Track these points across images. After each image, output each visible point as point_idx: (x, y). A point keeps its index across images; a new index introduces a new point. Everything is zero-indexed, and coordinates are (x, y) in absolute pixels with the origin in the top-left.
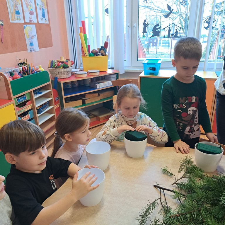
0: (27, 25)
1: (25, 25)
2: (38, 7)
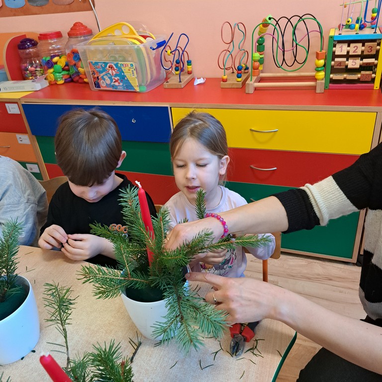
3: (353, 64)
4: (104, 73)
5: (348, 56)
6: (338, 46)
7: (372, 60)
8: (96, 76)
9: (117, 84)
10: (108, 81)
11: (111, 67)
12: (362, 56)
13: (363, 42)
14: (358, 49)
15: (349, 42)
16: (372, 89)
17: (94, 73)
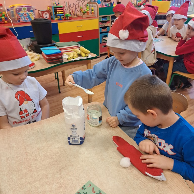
4: (22, 16)
8: (19, 18)
9: (27, 20)
10: (23, 19)
11: (25, 14)
17: (18, 17)
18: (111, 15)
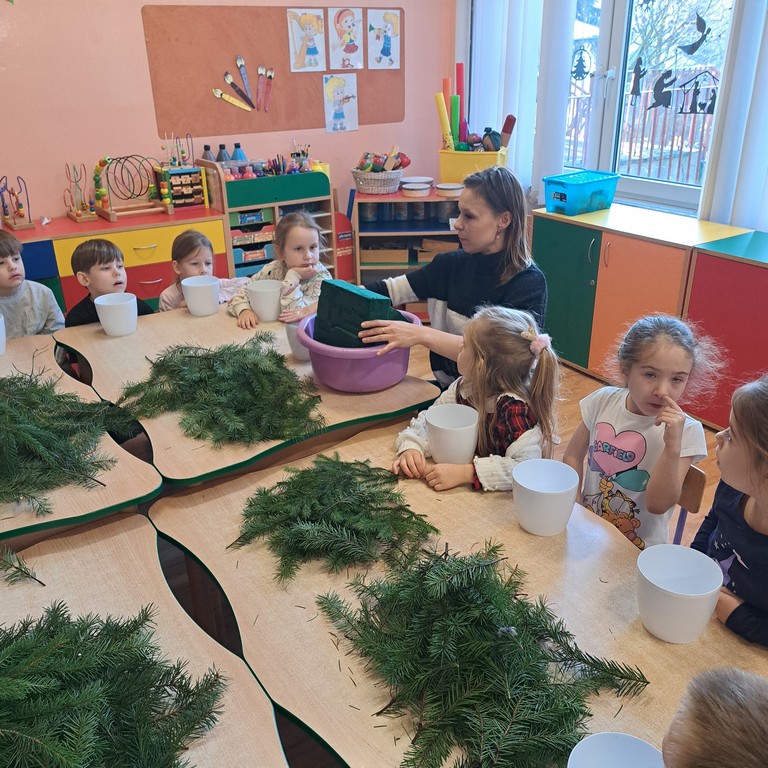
0: (334, 75)
1: (328, 76)
2: (371, 35)
3: (188, 191)
5: (182, 185)
6: (173, 178)
7: (199, 187)
12: (192, 185)
13: (190, 174)
14: (187, 179)
15: (180, 175)
16: (204, 208)
18: (276, 205)
